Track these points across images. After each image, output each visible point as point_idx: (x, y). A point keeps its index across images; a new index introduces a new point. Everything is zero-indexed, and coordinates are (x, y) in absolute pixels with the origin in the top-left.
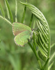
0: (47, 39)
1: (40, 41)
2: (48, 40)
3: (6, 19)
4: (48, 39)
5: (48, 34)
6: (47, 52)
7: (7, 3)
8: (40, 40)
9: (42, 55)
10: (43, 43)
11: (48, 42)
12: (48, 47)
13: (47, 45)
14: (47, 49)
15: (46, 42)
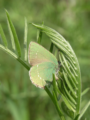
0: (75, 83)
1: (65, 87)
2: (77, 85)
3: (9, 51)
4: (77, 83)
5: (77, 76)
6: (76, 103)
7: (11, 25)
8: (64, 85)
9: (68, 109)
10: (69, 89)
11: (77, 89)
12: (77, 97)
13: (75, 93)
14: (75, 99)
15: (74, 88)
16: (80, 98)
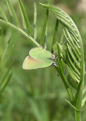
1: (69, 59)
2: (80, 56)
3: (20, 30)
4: (80, 54)
5: (79, 47)
6: (80, 74)
7: (21, 6)
8: (69, 57)
9: (73, 80)
10: (73, 61)
11: (80, 60)
12: (80, 67)
13: (79, 64)
14: (79, 69)
15: (77, 59)
16: (83, 68)
